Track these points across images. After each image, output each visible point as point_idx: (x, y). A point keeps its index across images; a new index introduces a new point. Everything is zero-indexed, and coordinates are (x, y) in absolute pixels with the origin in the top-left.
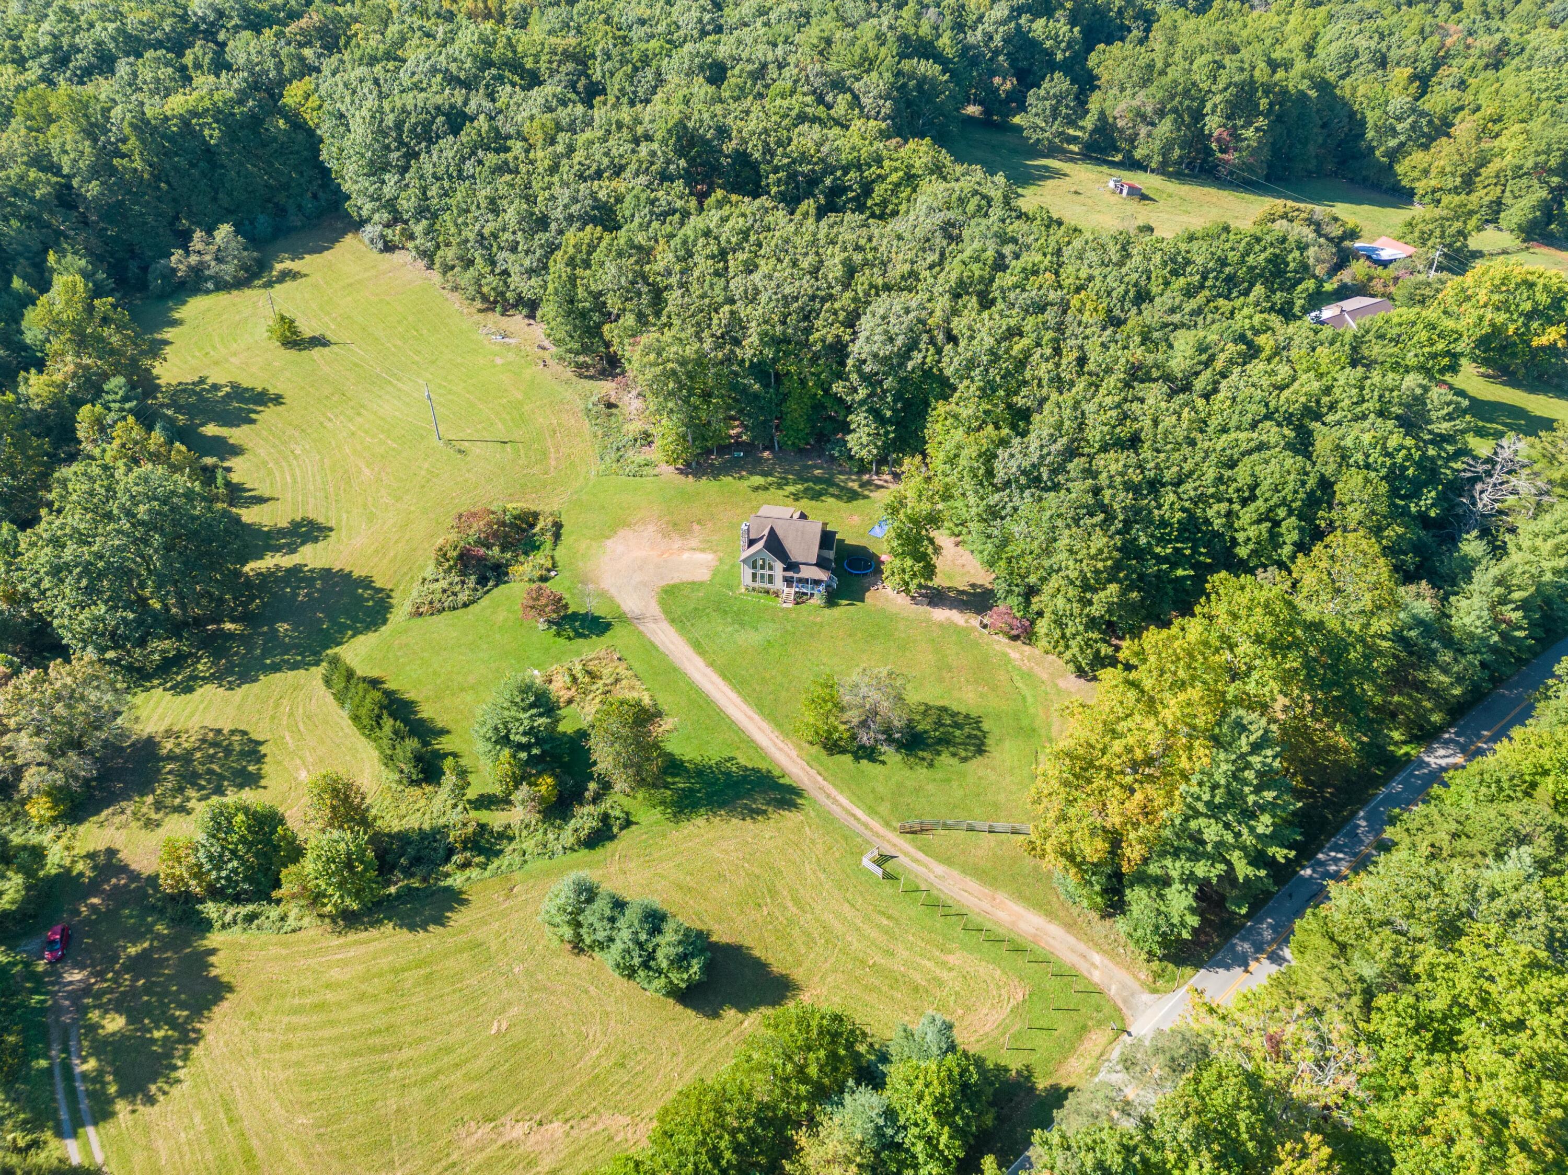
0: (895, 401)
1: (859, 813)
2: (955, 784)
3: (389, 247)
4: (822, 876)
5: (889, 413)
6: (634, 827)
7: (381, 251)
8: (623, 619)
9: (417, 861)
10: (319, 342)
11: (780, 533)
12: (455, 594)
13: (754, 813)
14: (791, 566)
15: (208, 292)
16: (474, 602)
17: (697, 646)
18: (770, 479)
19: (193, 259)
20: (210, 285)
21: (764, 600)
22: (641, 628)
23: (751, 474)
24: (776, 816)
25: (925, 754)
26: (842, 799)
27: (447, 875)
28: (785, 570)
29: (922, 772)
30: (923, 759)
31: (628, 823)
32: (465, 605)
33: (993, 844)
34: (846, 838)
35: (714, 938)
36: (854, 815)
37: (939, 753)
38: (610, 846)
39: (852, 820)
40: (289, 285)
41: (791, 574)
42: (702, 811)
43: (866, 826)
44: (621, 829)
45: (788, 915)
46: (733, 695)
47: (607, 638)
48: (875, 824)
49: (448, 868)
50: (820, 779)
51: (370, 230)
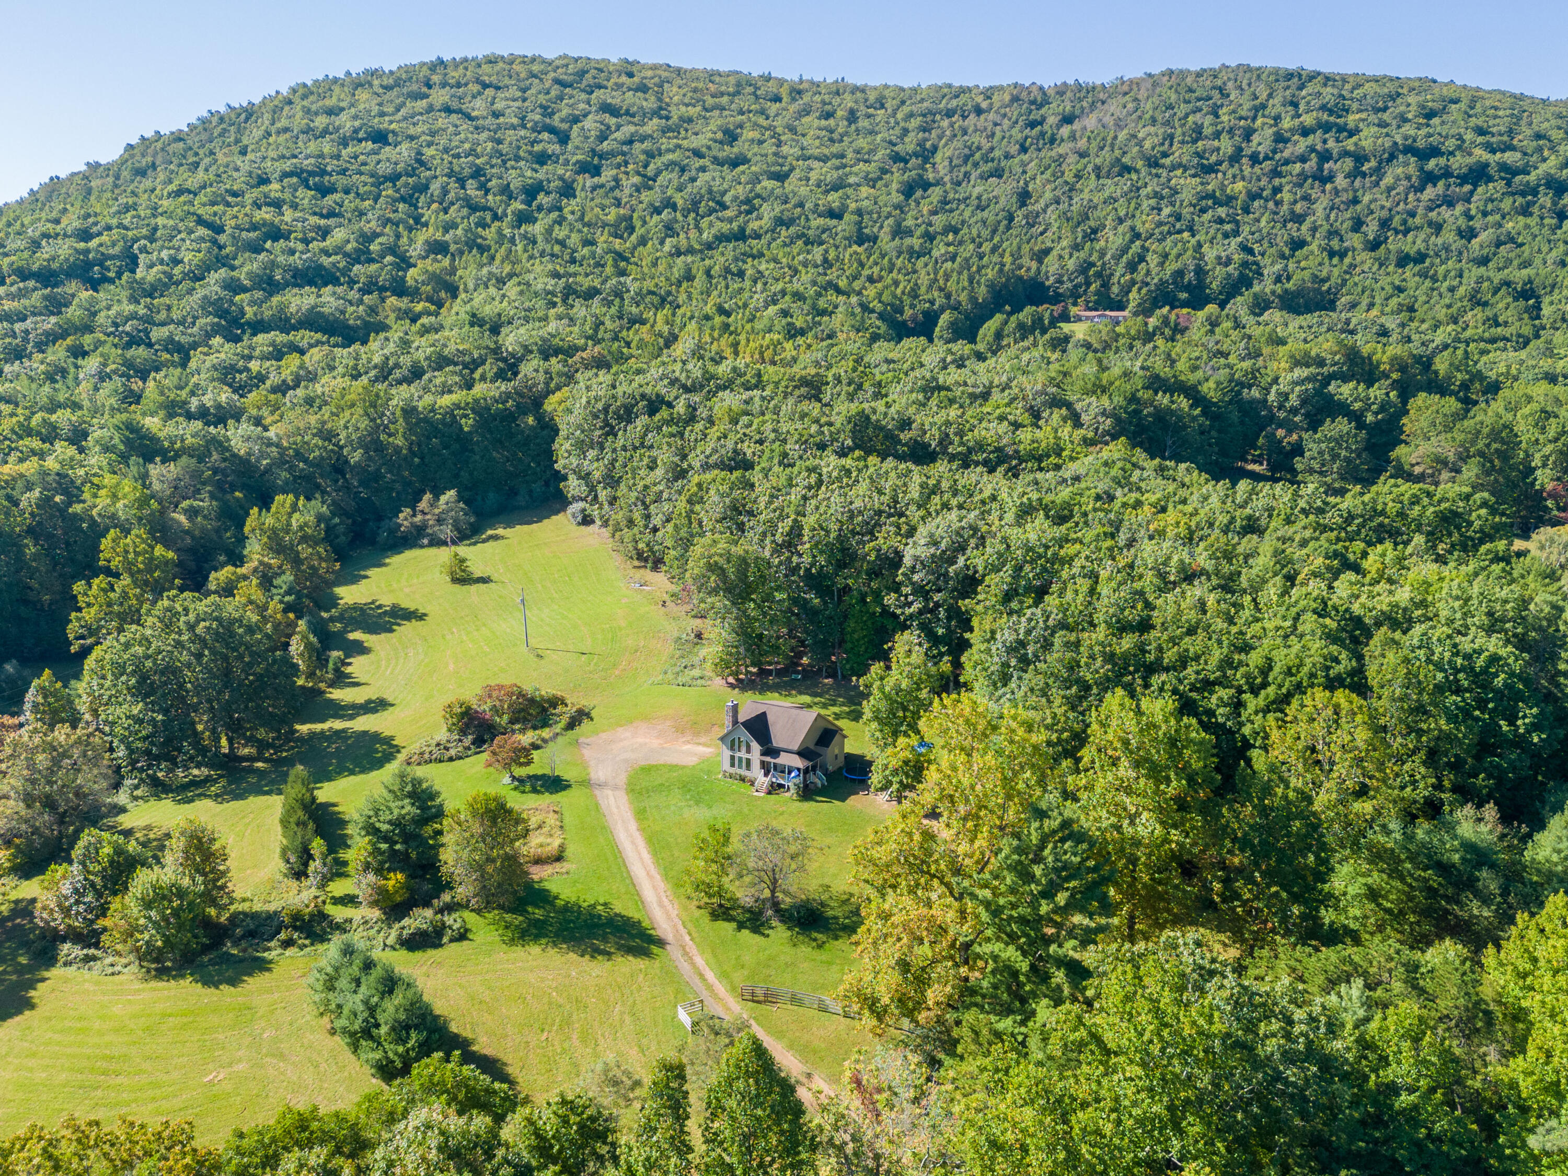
0: (949, 618)
1: (710, 976)
2: (835, 968)
3: (587, 521)
4: (628, 1019)
5: (940, 631)
6: (465, 943)
7: (579, 524)
8: (587, 783)
9: (251, 934)
10: (484, 580)
11: (771, 718)
12: (447, 749)
13: (596, 952)
14: (770, 751)
15: (422, 547)
16: (460, 758)
17: (641, 815)
18: (817, 699)
19: (419, 518)
20: (425, 541)
21: (736, 785)
22: (597, 792)
23: (801, 693)
24: (620, 959)
25: (819, 936)
26: (699, 961)
27: (269, 949)
28: (763, 754)
29: (805, 950)
30: (815, 940)
31: (462, 936)
32: (451, 759)
33: (841, 1027)
34: (678, 992)
35: (474, 1048)
36: (701, 976)
37: (836, 938)
38: (431, 952)
39: (697, 980)
40: (491, 543)
41: (768, 759)
42: (544, 941)
43: (710, 988)
44: (451, 941)
45: (566, 1045)
46: (646, 856)
47: (561, 797)
48: (721, 989)
49: (272, 944)
50: (687, 938)
51: (576, 507)
